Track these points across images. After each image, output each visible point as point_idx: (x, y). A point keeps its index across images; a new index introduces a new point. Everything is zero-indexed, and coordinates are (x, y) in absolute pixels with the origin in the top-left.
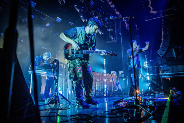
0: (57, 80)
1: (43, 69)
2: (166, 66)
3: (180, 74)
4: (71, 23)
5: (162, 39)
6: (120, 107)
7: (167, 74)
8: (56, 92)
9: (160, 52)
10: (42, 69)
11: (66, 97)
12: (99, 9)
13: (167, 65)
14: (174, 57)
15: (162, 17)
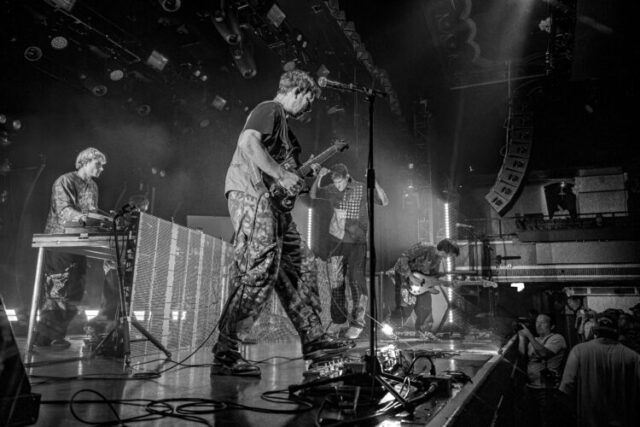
0: (130, 275)
1: (83, 235)
2: (513, 244)
3: (555, 272)
4: (201, 75)
5: (504, 152)
6: (323, 377)
7: (515, 268)
8: (122, 319)
9: (496, 195)
10: (78, 235)
11: (156, 336)
12: (299, 38)
13: (515, 240)
14: (542, 215)
15: (509, 80)
